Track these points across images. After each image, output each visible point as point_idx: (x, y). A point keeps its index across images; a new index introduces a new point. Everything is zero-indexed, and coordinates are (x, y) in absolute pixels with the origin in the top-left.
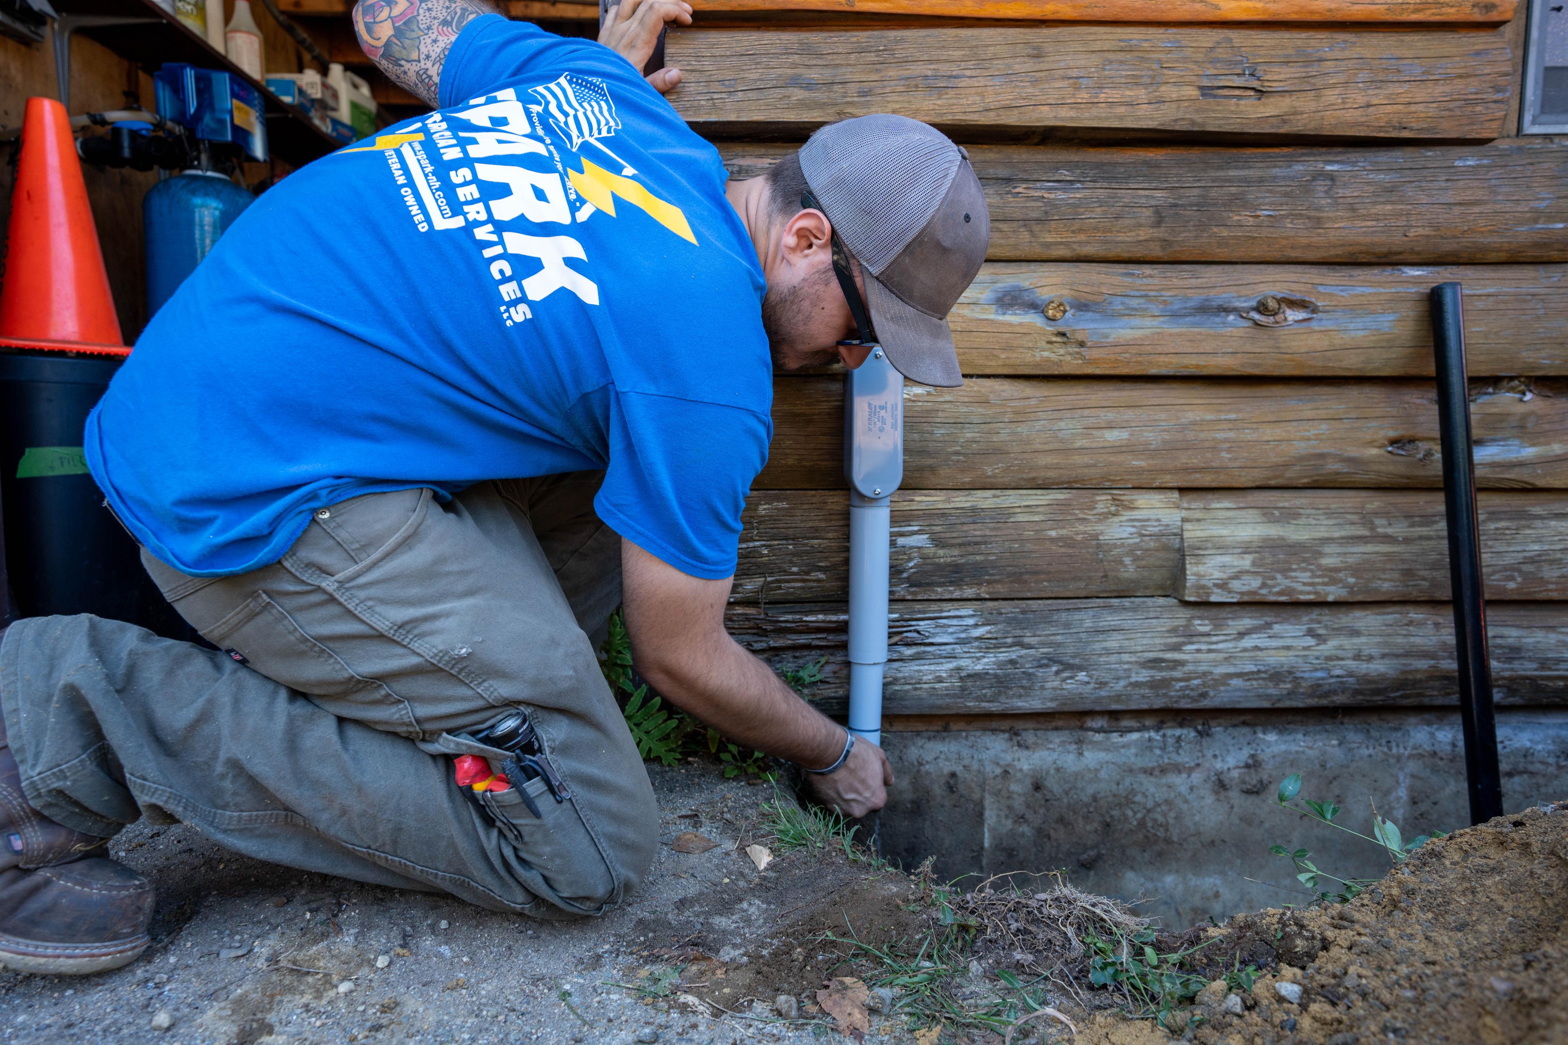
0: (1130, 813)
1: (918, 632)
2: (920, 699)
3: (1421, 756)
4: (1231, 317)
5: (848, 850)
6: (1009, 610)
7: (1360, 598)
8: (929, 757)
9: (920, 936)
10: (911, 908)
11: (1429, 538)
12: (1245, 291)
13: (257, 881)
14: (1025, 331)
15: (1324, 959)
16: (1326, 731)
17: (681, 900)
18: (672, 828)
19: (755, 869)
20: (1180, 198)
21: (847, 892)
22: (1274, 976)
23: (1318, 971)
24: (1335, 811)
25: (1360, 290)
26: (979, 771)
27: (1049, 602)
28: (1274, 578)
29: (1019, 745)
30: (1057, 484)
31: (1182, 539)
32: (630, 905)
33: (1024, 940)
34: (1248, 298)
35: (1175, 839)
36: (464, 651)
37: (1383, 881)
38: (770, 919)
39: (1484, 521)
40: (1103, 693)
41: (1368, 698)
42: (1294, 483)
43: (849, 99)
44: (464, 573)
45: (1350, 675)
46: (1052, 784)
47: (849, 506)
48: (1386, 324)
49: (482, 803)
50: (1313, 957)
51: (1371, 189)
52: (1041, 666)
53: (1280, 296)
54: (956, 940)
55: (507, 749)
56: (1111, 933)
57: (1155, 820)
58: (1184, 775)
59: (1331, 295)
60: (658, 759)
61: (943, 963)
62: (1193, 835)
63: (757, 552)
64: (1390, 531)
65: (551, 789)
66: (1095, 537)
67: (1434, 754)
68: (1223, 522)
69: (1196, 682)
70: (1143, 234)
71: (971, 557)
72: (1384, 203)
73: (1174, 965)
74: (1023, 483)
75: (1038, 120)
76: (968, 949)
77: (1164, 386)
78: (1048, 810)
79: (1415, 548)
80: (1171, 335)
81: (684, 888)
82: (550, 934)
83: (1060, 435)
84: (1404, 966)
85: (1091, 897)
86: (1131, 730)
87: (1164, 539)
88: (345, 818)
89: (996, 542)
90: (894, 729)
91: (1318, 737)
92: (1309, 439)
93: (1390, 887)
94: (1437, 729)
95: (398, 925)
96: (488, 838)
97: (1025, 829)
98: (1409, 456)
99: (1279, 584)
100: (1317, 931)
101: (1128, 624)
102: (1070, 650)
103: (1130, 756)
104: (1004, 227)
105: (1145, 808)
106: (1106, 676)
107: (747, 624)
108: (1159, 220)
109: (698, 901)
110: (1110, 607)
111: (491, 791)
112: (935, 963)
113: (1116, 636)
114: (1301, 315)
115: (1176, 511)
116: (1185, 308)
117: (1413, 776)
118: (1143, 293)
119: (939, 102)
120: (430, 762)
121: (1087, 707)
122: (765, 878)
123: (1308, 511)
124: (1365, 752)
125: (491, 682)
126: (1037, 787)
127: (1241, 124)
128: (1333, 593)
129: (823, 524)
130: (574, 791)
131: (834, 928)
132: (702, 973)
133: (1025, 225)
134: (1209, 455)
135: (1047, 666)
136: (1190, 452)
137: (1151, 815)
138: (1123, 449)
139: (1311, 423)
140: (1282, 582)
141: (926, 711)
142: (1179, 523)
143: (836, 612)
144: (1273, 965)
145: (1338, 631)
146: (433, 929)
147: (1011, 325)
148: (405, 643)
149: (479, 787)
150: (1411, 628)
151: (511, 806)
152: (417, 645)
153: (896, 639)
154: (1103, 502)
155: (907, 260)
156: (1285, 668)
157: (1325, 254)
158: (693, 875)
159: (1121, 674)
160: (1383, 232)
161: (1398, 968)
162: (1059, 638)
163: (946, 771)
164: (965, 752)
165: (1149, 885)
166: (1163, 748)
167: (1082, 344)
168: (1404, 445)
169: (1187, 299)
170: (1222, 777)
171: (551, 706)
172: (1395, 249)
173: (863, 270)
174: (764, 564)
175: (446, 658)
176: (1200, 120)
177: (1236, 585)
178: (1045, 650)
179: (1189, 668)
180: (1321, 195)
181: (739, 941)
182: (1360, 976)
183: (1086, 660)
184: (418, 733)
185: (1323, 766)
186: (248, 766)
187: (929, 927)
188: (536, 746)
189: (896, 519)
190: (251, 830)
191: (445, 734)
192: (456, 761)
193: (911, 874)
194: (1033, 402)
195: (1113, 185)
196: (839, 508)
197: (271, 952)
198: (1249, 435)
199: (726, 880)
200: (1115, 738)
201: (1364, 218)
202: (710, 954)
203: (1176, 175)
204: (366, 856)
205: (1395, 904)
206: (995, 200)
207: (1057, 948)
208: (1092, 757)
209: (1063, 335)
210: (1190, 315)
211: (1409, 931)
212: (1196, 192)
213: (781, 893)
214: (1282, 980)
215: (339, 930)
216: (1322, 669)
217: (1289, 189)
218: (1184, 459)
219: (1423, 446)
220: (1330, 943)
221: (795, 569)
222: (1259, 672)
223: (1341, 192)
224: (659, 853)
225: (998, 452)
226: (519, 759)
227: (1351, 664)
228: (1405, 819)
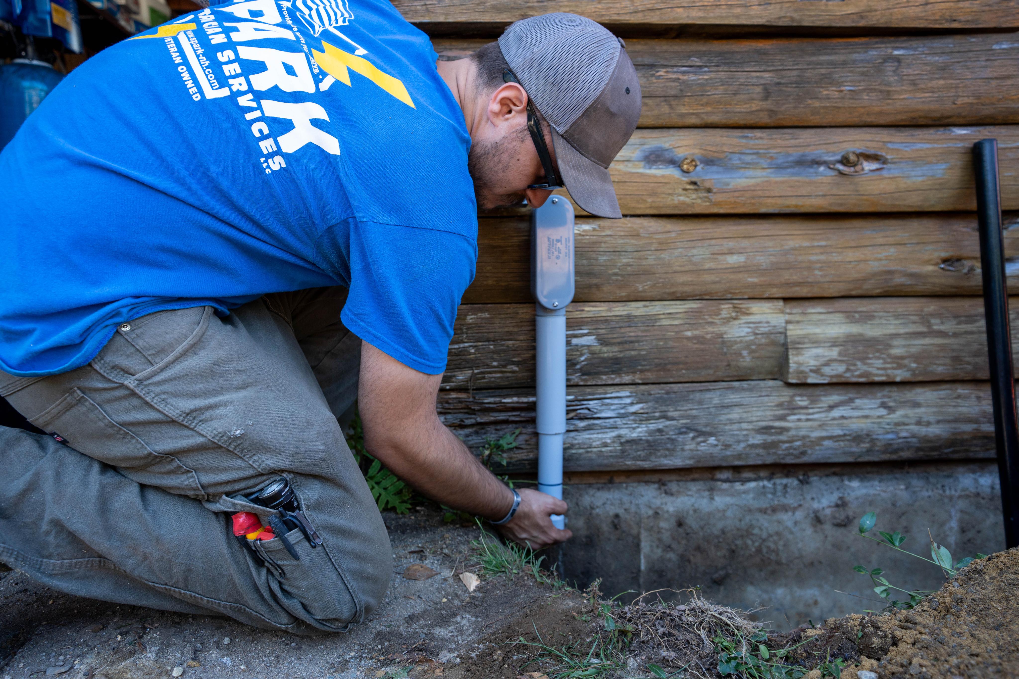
0: (749, 542)
1: (589, 409)
2: (590, 459)
3: (968, 496)
4: (822, 168)
5: (537, 575)
6: (657, 391)
7: (920, 378)
8: (598, 503)
9: (590, 639)
10: (584, 618)
11: (972, 333)
12: (832, 148)
13: (79, 612)
14: (666, 181)
15: (895, 653)
16: (897, 479)
17: (410, 616)
18: (404, 561)
19: (466, 591)
20: (783, 77)
21: (535, 607)
22: (857, 666)
23: (890, 661)
24: (901, 540)
25: (919, 146)
26: (636, 513)
27: (687, 385)
28: (855, 365)
29: (666, 493)
30: (692, 296)
31: (786, 336)
32: (371, 621)
33: (668, 641)
34: (834, 154)
35: (784, 561)
36: (238, 432)
37: (939, 592)
38: (478, 629)
39: (1014, 319)
40: (728, 453)
41: (927, 453)
42: (870, 293)
43: (530, 4)
44: (238, 372)
45: (914, 436)
46: (691, 522)
47: (535, 315)
48: (939, 171)
49: (254, 548)
50: (886, 651)
51: (928, 68)
52: (681, 433)
53: (858, 151)
54: (618, 642)
55: (273, 508)
56: (734, 635)
57: (768, 547)
58: (790, 513)
59: (897, 150)
60: (394, 509)
61: (608, 660)
62: (797, 558)
63: (466, 351)
64: (942, 328)
65: (307, 538)
66: (721, 336)
67: (978, 495)
68: (817, 323)
69: (798, 443)
70: (755, 106)
71: (628, 352)
72: (938, 79)
73: (782, 658)
74: (666, 296)
75: (674, 19)
76: (627, 648)
77: (771, 221)
78: (688, 541)
79: (961, 340)
80: (776, 182)
81: (413, 607)
82: (309, 645)
83: (694, 259)
84: (954, 657)
85: (719, 607)
86: (749, 480)
87: (772, 337)
88: (146, 563)
89: (646, 341)
90: (572, 482)
91: (890, 483)
92: (881, 260)
93: (944, 597)
94: (980, 476)
95: (191, 642)
96: (259, 575)
97: (671, 555)
98: (957, 271)
99: (859, 369)
100: (888, 631)
101: (746, 401)
102: (703, 421)
103: (749, 500)
104: (650, 102)
105: (761, 538)
106: (729, 440)
107: (460, 405)
108: (767, 95)
109: (423, 616)
110: (732, 388)
111: (260, 540)
112: (602, 660)
113: (737, 410)
114: (874, 166)
115: (781, 315)
116: (787, 162)
117: (962, 511)
118: (755, 151)
119: (599, 6)
120: (213, 517)
121: (716, 463)
122: (474, 598)
123: (881, 314)
124: (925, 494)
125: (260, 456)
126: (680, 524)
127: (829, 20)
128: (900, 375)
129: (516, 329)
130: (325, 538)
131: (526, 635)
132: (425, 672)
133: (665, 101)
134: (805, 273)
135: (685, 433)
136: (791, 271)
137: (766, 544)
138: (741, 269)
139: (882, 247)
140: (861, 367)
141: (597, 469)
142: (784, 325)
143: (526, 395)
144: (856, 657)
145: (904, 404)
146: (218, 645)
147: (655, 176)
148: (192, 427)
149: (251, 537)
150: (959, 401)
151: (276, 551)
152: (201, 428)
153: (572, 415)
154: (726, 309)
155: (585, 122)
156: (865, 432)
157: (893, 119)
158: (419, 597)
159: (741, 438)
160: (937, 101)
161: (950, 659)
162: (694, 412)
163: (612, 513)
164: (626, 499)
165: (765, 596)
166: (774, 493)
167: (709, 191)
168: (953, 262)
169: (789, 155)
170: (818, 514)
171: (307, 472)
172: (946, 114)
173: (552, 130)
174: (472, 360)
175: (225, 438)
176: (798, 18)
177: (827, 370)
178: (684, 421)
179: (792, 433)
180: (890, 73)
181: (453, 646)
182: (921, 666)
183: (715, 428)
184: (203, 496)
185: (894, 505)
186: (69, 526)
187: (597, 633)
188: (295, 504)
189: (571, 324)
190: (72, 574)
191: (224, 497)
192: (233, 517)
193: (583, 592)
194: (673, 235)
195: (732, 69)
196: (527, 317)
197: (88, 668)
198: (836, 257)
199: (445, 600)
200: (738, 486)
201: (923, 90)
202: (431, 657)
203: (780, 60)
204: (164, 591)
205: (948, 610)
206: (644, 81)
207: (694, 647)
208: (720, 501)
209: (695, 183)
210: (791, 167)
211: (958, 630)
212: (795, 73)
213: (486, 609)
214: (862, 669)
215: (143, 648)
216: (892, 432)
217: (865, 69)
218: (787, 276)
219: (967, 264)
220: (898, 640)
221: (495, 364)
222: (845, 435)
223: (905, 71)
224: (394, 581)
225: (647, 273)
226: (282, 515)
227: (914, 428)
228: (956, 544)
